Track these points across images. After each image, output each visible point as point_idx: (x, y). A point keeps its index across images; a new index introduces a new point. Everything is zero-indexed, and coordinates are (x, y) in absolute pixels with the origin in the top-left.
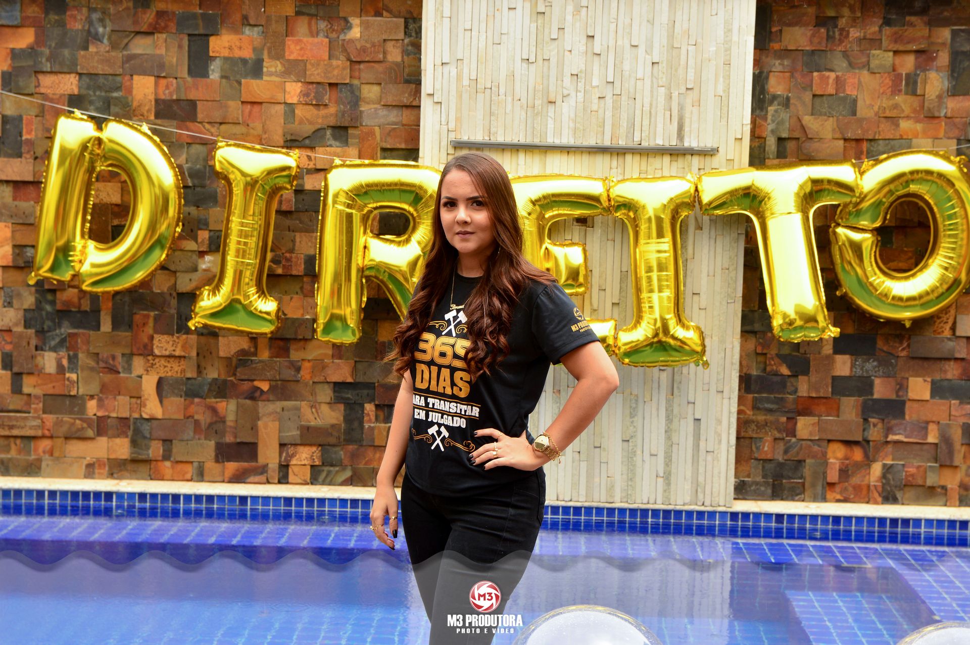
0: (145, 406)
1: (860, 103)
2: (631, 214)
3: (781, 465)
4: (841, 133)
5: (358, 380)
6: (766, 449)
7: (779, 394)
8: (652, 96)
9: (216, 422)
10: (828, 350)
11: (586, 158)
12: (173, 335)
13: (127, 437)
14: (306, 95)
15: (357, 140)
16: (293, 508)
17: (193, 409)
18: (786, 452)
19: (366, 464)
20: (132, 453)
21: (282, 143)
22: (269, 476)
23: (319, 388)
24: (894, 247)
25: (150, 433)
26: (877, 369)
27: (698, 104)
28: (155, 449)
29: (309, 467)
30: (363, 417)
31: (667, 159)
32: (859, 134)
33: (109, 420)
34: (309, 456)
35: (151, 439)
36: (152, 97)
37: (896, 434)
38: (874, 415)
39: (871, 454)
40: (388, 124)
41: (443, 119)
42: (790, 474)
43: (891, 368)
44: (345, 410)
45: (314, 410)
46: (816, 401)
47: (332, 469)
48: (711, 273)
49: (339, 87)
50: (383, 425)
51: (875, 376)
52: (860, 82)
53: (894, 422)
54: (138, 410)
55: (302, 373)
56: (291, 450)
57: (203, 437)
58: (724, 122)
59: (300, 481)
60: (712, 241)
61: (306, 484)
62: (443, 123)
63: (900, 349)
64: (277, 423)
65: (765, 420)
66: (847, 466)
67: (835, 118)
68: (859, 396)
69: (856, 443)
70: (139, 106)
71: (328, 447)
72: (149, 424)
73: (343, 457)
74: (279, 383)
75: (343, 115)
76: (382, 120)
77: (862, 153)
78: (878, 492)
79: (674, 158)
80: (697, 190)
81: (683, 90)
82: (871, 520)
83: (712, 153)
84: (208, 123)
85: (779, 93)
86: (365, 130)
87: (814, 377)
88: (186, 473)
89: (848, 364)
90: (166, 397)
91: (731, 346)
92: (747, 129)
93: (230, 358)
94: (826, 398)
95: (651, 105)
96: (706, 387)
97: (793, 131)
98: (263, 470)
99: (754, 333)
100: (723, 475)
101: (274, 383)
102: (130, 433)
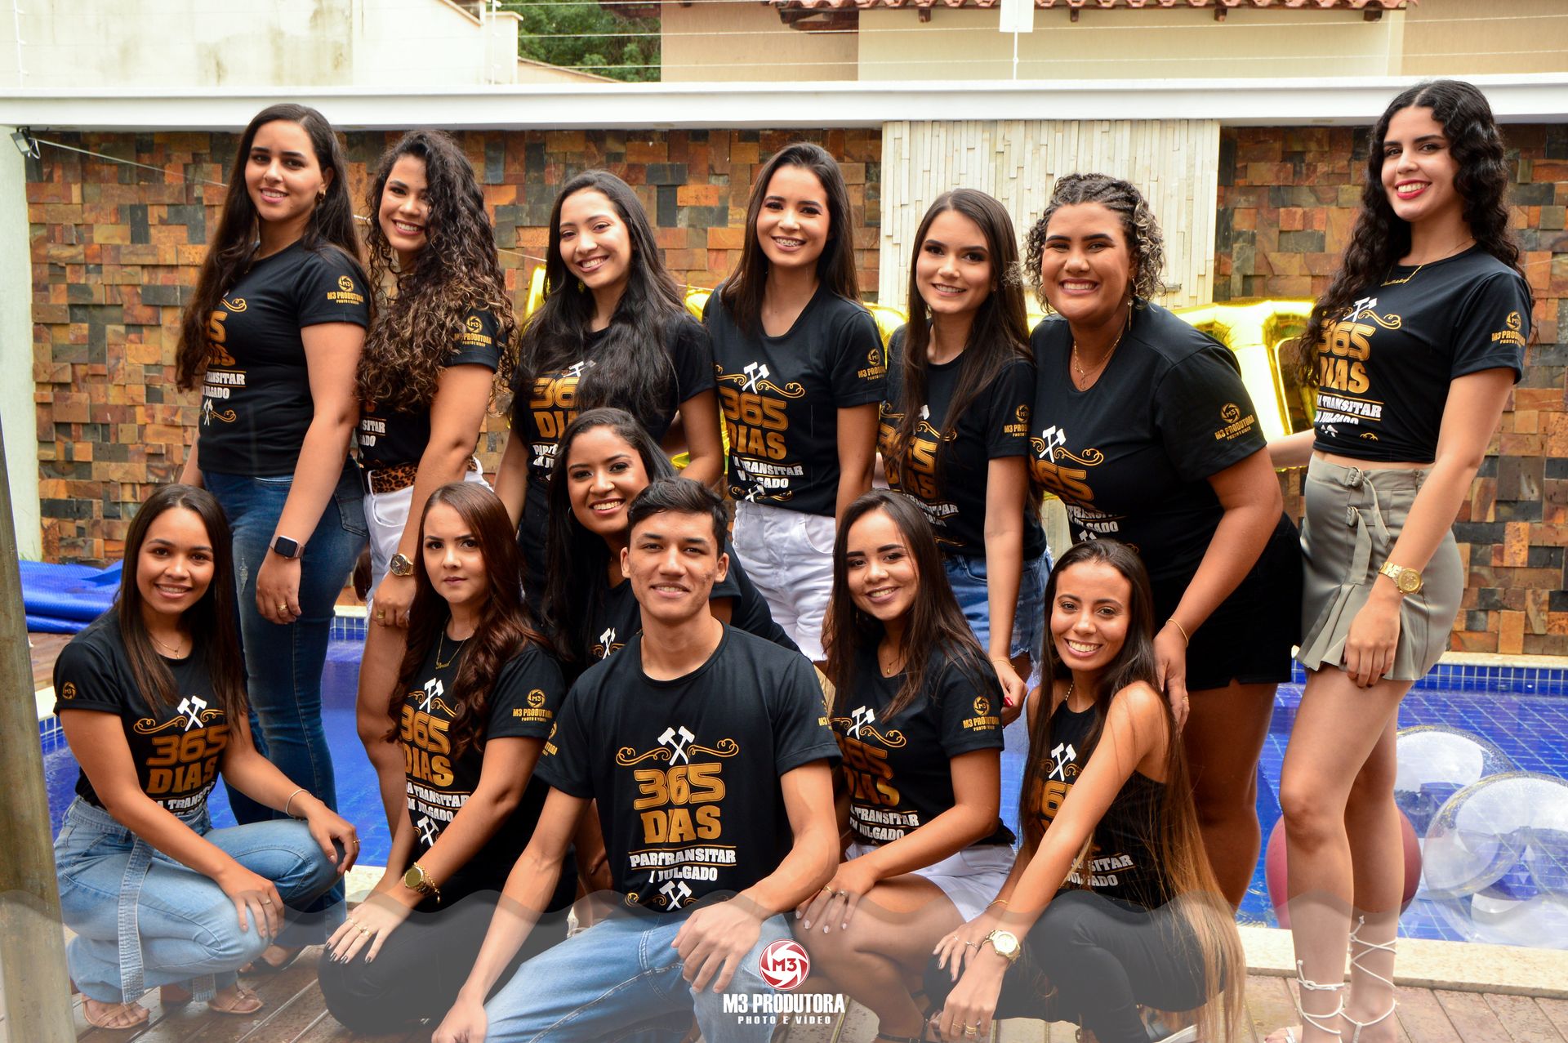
4: (1309, 269)
52: (1328, 217)
58: (1187, 258)
67: (1302, 254)
85: (1244, 229)
92: (1211, 265)
97: (1259, 268)
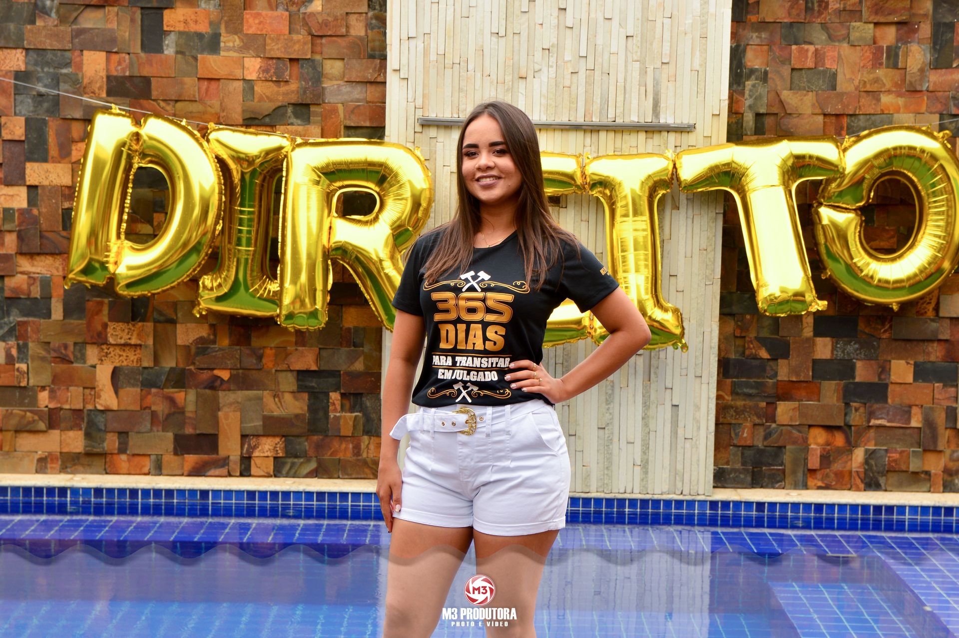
0: (99, 397)
1: (840, 78)
2: (608, 192)
3: (760, 452)
4: (821, 108)
5: (322, 368)
6: (745, 435)
7: (759, 378)
8: (626, 71)
9: (174, 413)
10: (808, 332)
11: (558, 134)
12: (128, 323)
13: (81, 429)
14: (266, 71)
15: (320, 118)
16: (257, 502)
17: (150, 399)
18: (766, 438)
19: (331, 455)
20: (86, 446)
21: (241, 122)
22: (230, 469)
23: (281, 376)
24: (875, 225)
25: (105, 425)
26: (858, 352)
27: (674, 79)
28: (111, 442)
29: (272, 459)
30: (328, 406)
31: (642, 136)
32: (839, 108)
33: (62, 412)
34: (271, 448)
35: (106, 432)
36: (103, 74)
37: (878, 419)
38: (856, 400)
39: (852, 439)
40: (352, 101)
41: (410, 96)
42: (770, 461)
43: (872, 351)
44: (309, 399)
45: (276, 399)
46: (796, 385)
47: (296, 460)
48: (689, 255)
49: (300, 62)
50: (349, 414)
51: (857, 359)
52: (840, 55)
53: (876, 406)
54: (92, 401)
55: (264, 361)
56: (253, 442)
57: (160, 428)
58: (701, 96)
59: (263, 474)
60: (690, 221)
61: (269, 476)
62: (409, 100)
63: (882, 331)
64: (238, 414)
65: (744, 405)
66: (828, 452)
67: (814, 92)
68: (840, 380)
69: (838, 428)
70: (89, 83)
71: (292, 438)
72: (104, 416)
73: (307, 448)
74: (240, 371)
75: (305, 92)
76: (346, 97)
77: (842, 128)
78: (859, 478)
79: (650, 135)
80: (675, 166)
81: (659, 65)
82: (854, 507)
83: (688, 130)
84: (163, 100)
85: (757, 67)
86: (327, 107)
87: (794, 360)
88: (143, 466)
89: (829, 347)
90: (122, 388)
91: (710, 330)
92: (725, 104)
93: (188, 346)
94: (806, 382)
95: (625, 80)
96: (684, 372)
97: (771, 106)
98: (224, 462)
99: (732, 315)
100: (702, 463)
101: (235, 372)
102: (84, 426)
